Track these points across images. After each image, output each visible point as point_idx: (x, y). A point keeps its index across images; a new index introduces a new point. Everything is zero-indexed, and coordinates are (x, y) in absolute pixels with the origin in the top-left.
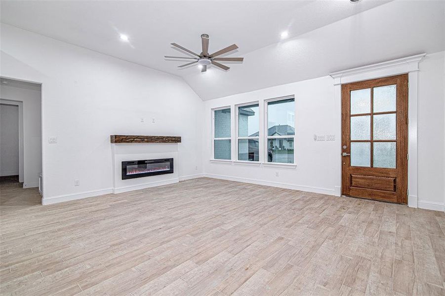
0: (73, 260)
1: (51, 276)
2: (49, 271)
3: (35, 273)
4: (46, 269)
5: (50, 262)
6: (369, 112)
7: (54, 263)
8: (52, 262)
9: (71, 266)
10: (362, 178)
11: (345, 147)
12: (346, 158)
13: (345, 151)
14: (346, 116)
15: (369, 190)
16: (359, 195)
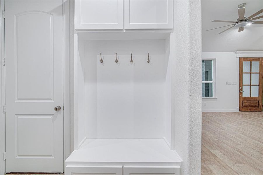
10: (247, 102)
11: (241, 88)
12: (241, 93)
13: (241, 89)
14: (241, 73)
15: (250, 107)
16: (246, 110)
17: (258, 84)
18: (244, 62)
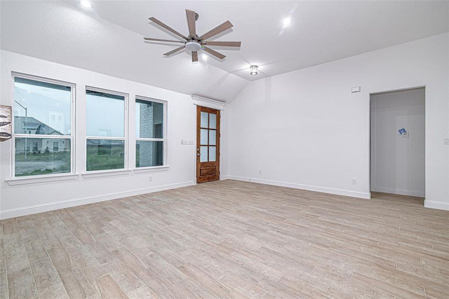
0: (367, 259)
1: (391, 260)
2: (390, 264)
3: (402, 270)
4: (391, 267)
5: (385, 270)
6: (210, 128)
7: (382, 267)
8: (382, 270)
9: (372, 256)
10: (205, 169)
11: (198, 149)
12: (198, 157)
13: (198, 152)
14: (199, 128)
15: (207, 176)
16: (203, 181)
17: (215, 145)
18: (201, 112)
